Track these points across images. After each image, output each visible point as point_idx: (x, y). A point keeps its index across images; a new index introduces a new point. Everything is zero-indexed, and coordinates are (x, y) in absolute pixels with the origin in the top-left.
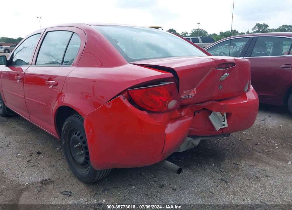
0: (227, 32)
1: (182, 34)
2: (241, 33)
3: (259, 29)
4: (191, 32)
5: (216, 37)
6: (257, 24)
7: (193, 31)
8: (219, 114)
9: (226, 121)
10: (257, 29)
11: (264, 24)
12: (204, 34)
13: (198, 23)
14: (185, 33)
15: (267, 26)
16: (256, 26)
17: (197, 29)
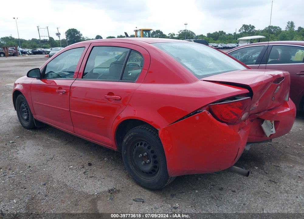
0: (214, 33)
1: (169, 35)
2: (228, 34)
3: (245, 30)
4: (178, 34)
5: (204, 38)
6: (243, 25)
7: (180, 32)
8: (269, 121)
9: (274, 128)
10: (244, 30)
11: (250, 25)
12: (192, 35)
13: (185, 24)
14: (172, 34)
15: (253, 27)
16: (242, 27)
17: (184, 31)
